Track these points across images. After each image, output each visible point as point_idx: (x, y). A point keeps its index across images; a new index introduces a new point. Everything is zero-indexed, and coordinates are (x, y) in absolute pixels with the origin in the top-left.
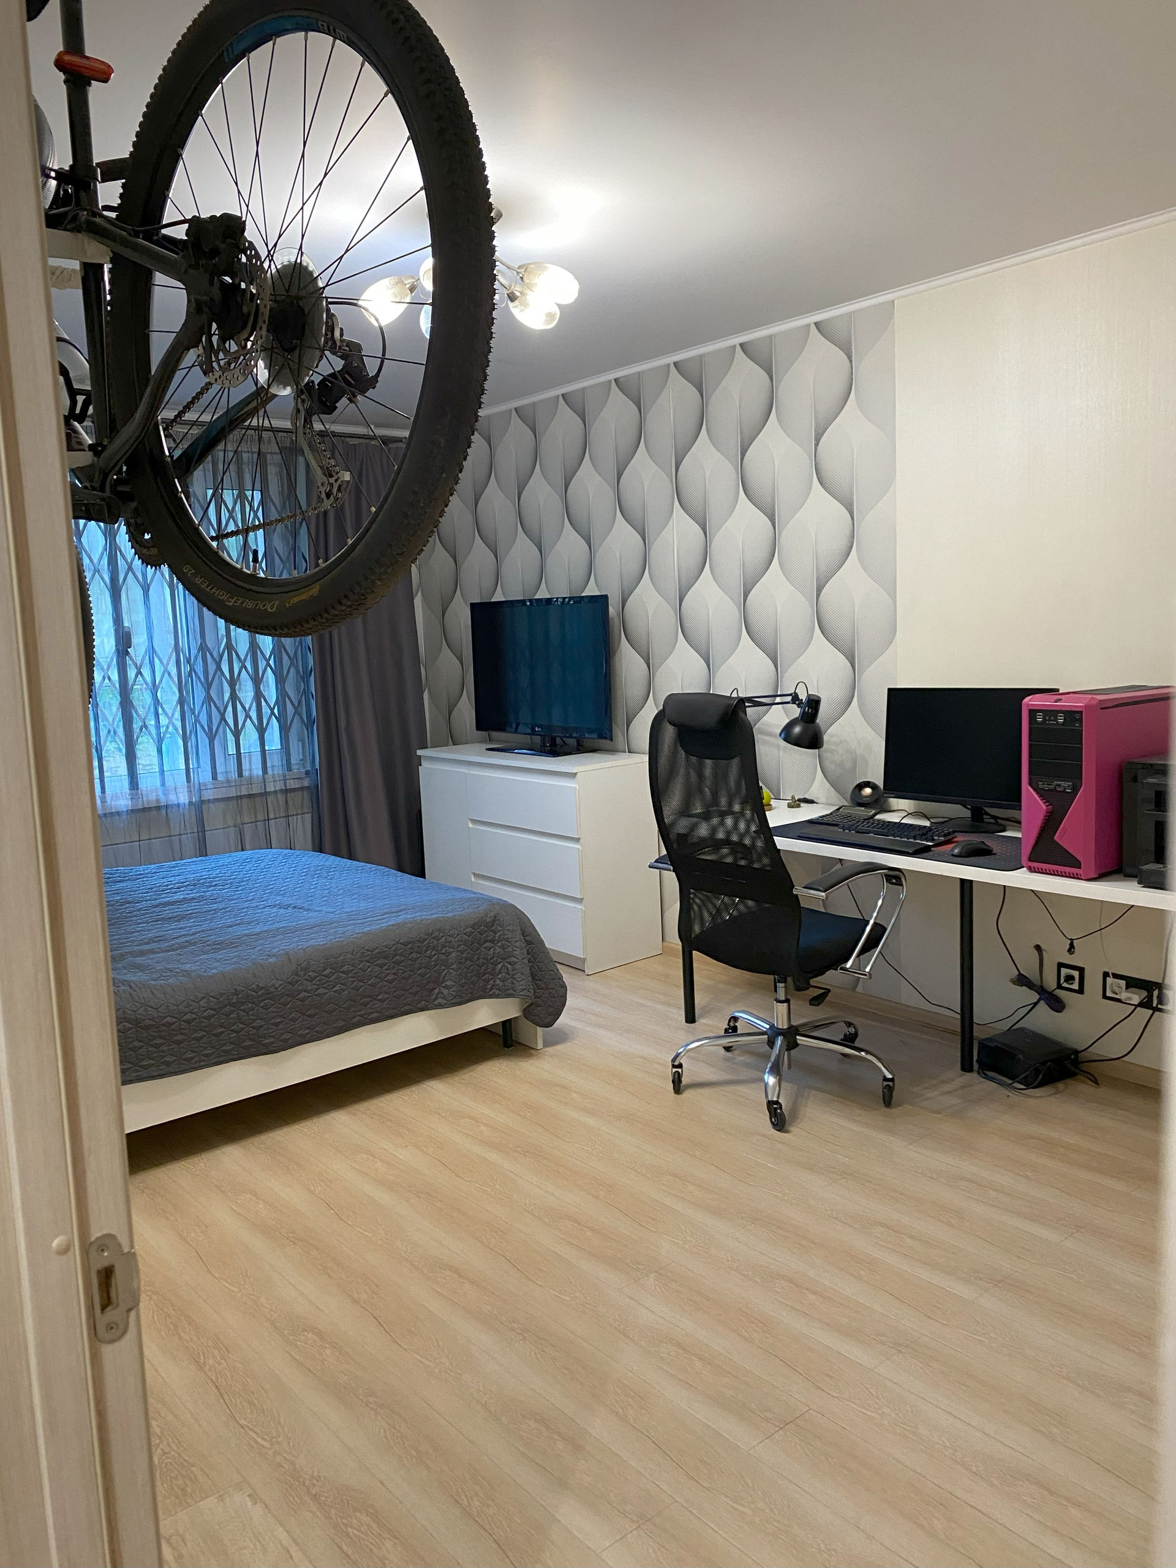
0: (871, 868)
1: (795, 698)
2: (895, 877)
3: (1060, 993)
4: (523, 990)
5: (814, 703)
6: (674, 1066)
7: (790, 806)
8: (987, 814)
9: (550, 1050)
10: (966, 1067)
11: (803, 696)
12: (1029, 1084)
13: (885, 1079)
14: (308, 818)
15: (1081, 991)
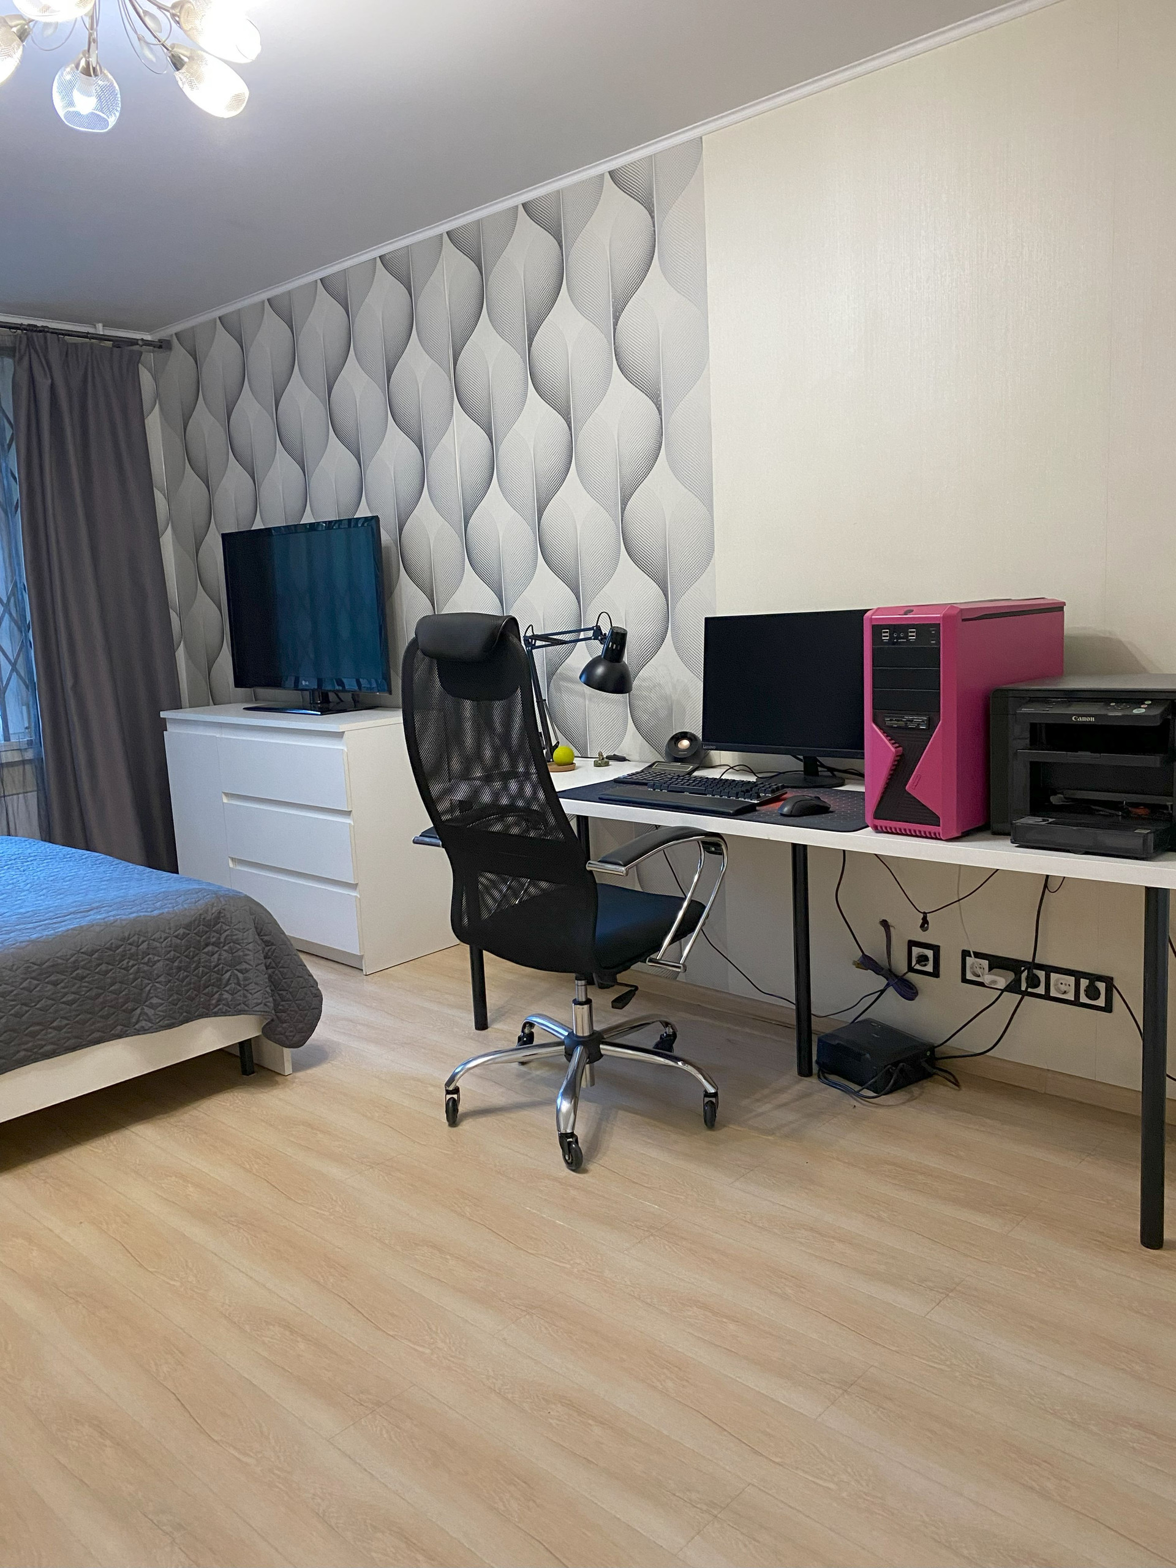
0: (685, 834)
1: (597, 632)
2: (713, 843)
3: (912, 977)
4: (258, 1004)
5: (617, 641)
6: (448, 1092)
7: (597, 765)
8: (822, 766)
9: (299, 1074)
10: (805, 1071)
11: (606, 630)
12: (880, 1090)
13: (707, 1094)
14: (33, 798)
15: (936, 974)
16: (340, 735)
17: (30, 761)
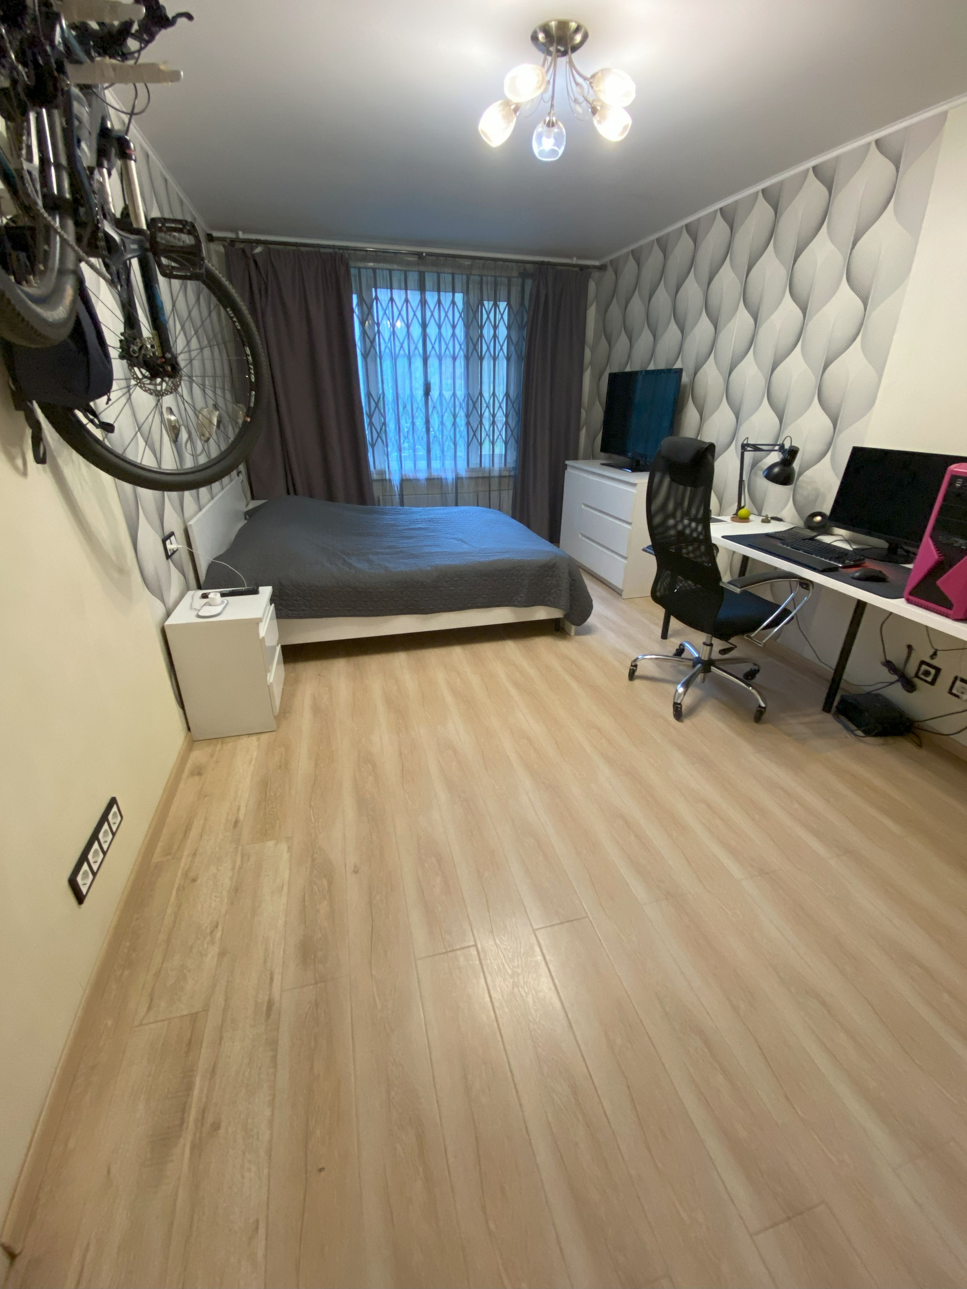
0: (790, 576)
1: (782, 447)
2: (806, 584)
3: (916, 680)
4: (563, 606)
5: (792, 453)
6: (632, 666)
7: (763, 521)
9: (577, 637)
10: (827, 708)
11: (787, 446)
12: (868, 733)
13: (760, 706)
14: (511, 492)
15: (933, 683)
16: (634, 485)
17: (512, 476)
